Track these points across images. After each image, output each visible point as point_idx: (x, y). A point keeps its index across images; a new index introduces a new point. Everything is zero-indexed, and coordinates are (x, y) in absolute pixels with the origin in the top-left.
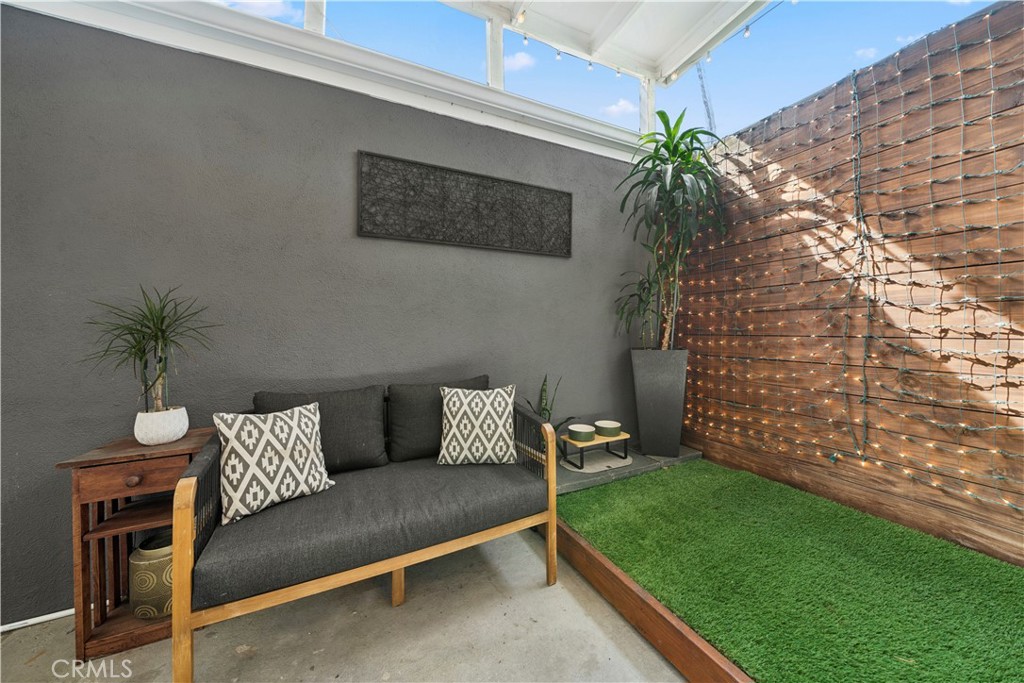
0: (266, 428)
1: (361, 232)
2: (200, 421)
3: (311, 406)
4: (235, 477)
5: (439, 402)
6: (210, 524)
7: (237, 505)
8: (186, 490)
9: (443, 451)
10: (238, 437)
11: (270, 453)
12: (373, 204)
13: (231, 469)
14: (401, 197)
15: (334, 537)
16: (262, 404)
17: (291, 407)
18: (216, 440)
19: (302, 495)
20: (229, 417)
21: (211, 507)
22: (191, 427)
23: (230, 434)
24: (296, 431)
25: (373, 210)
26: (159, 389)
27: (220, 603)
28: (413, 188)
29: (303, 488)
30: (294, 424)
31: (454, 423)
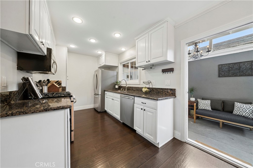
0: (203, 101)
1: (219, 76)
2: (196, 99)
3: (209, 100)
4: (199, 105)
5: (234, 104)
6: (197, 108)
7: (199, 108)
8: (195, 104)
9: (234, 112)
10: (200, 101)
11: (203, 104)
12: (222, 72)
13: (199, 104)
14: (228, 70)
15: (209, 113)
16: (203, 99)
17: (206, 100)
18: (198, 102)
19: (207, 110)
20: (199, 99)
21: (197, 107)
22: (195, 100)
23: (199, 101)
24: (207, 103)
25: (222, 73)
26: (192, 96)
27: (198, 114)
28: (231, 68)
29: (207, 109)
30: (206, 102)
31: (236, 108)
